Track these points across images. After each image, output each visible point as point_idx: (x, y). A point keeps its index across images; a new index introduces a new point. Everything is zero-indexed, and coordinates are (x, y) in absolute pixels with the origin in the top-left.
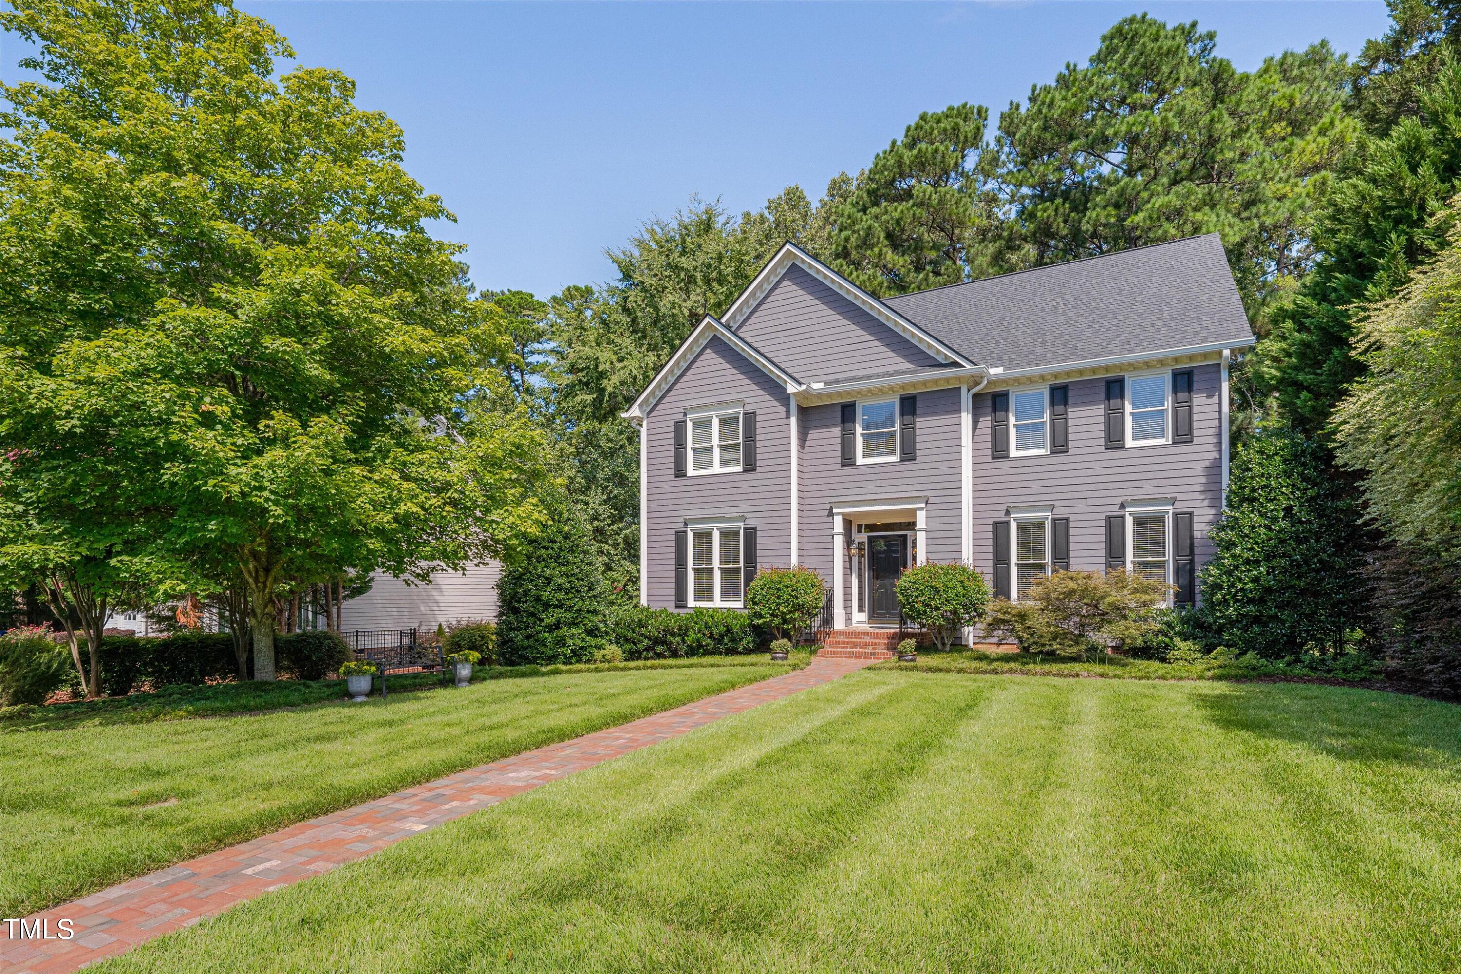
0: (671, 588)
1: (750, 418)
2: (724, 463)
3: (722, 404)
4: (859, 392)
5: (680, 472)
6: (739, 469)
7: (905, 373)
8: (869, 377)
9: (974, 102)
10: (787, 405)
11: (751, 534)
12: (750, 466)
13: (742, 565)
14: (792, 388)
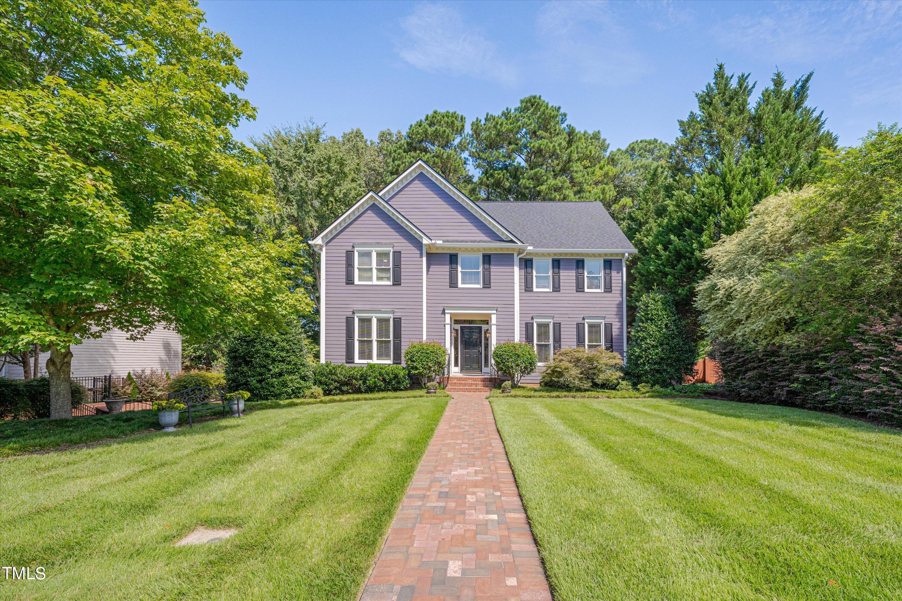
0: (343, 351)
1: (397, 255)
2: (379, 278)
3: (378, 244)
4: (460, 249)
5: (350, 281)
6: (390, 283)
7: (484, 242)
8: (466, 242)
9: (460, 113)
10: (421, 250)
11: (398, 322)
12: (397, 282)
13: (391, 338)
14: (425, 241)
